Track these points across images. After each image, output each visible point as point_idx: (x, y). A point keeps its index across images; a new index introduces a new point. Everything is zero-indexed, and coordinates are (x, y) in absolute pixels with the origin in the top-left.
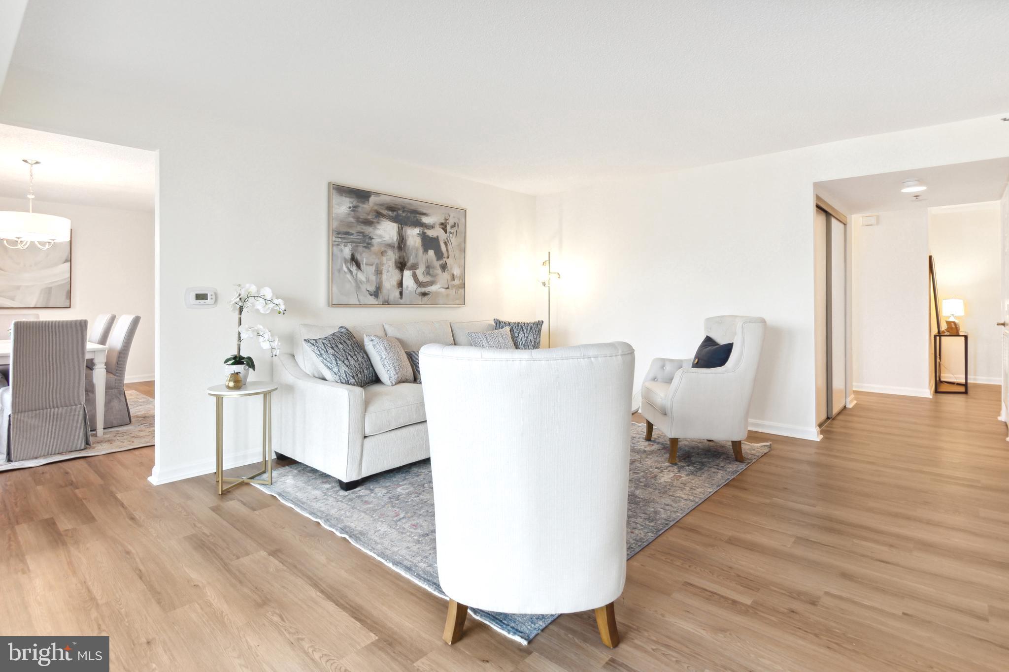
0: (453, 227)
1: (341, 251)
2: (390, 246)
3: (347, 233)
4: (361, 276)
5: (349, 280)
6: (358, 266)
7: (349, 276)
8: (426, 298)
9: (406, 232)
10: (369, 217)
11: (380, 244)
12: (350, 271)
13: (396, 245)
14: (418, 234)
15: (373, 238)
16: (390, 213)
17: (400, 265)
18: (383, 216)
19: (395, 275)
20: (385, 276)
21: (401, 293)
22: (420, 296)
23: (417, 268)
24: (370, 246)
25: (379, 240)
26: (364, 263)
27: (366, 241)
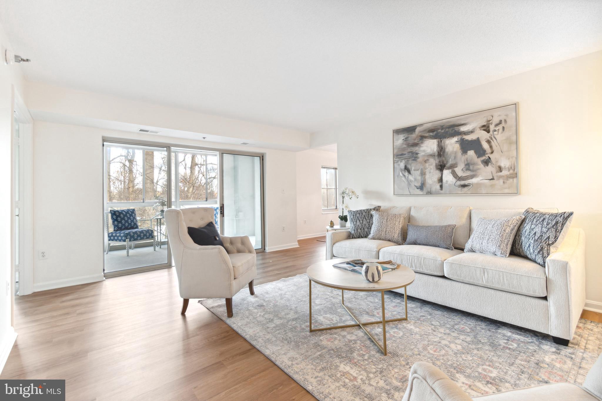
0: (497, 125)
1: (399, 165)
2: (432, 155)
3: (402, 155)
4: (411, 178)
5: (403, 181)
6: (409, 172)
7: (403, 179)
8: (466, 189)
9: (444, 143)
10: (416, 141)
11: (424, 156)
12: (404, 176)
13: (436, 154)
14: (457, 141)
15: (418, 154)
16: (431, 134)
17: (440, 167)
18: (426, 137)
19: (437, 174)
20: (427, 176)
21: (441, 186)
22: (459, 187)
23: (456, 167)
24: (416, 159)
25: (423, 154)
26: (413, 169)
27: (414, 156)
